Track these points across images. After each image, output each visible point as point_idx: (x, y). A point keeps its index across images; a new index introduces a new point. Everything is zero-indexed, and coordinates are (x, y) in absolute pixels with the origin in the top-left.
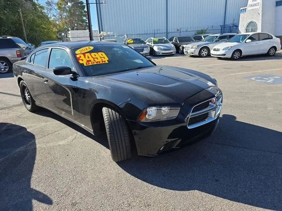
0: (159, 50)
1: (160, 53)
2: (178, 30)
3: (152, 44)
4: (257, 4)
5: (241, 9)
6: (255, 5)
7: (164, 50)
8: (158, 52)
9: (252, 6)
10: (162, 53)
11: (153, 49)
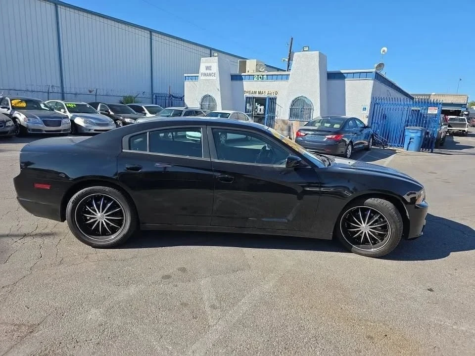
0: (87, 125)
1: (90, 130)
2: (90, 92)
3: (65, 112)
4: (213, 74)
5: (185, 75)
6: (210, 75)
7: (99, 125)
8: (87, 128)
9: (205, 75)
10: (95, 130)
11: (74, 121)
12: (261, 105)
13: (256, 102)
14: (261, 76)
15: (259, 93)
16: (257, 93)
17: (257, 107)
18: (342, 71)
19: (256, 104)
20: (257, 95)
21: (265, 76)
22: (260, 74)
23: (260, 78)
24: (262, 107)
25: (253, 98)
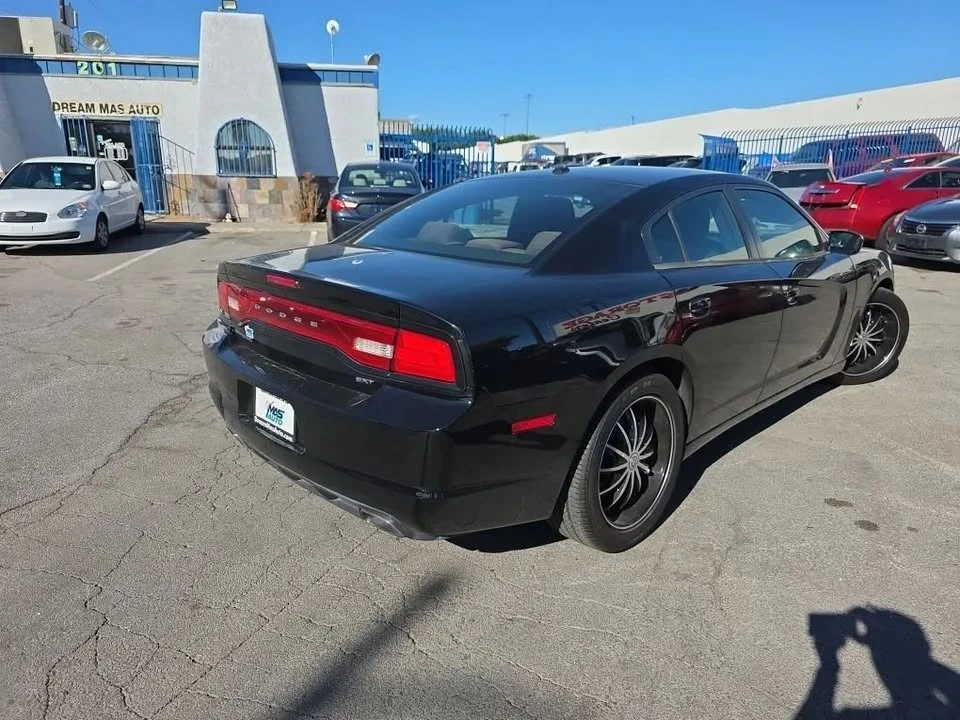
12: (114, 141)
13: (96, 134)
14: (101, 65)
15: (104, 108)
16: (97, 107)
17: (103, 146)
18: (312, 66)
19: (100, 137)
20: (97, 115)
21: (112, 66)
22: (98, 58)
23: (99, 69)
24: (120, 146)
25: (88, 121)
